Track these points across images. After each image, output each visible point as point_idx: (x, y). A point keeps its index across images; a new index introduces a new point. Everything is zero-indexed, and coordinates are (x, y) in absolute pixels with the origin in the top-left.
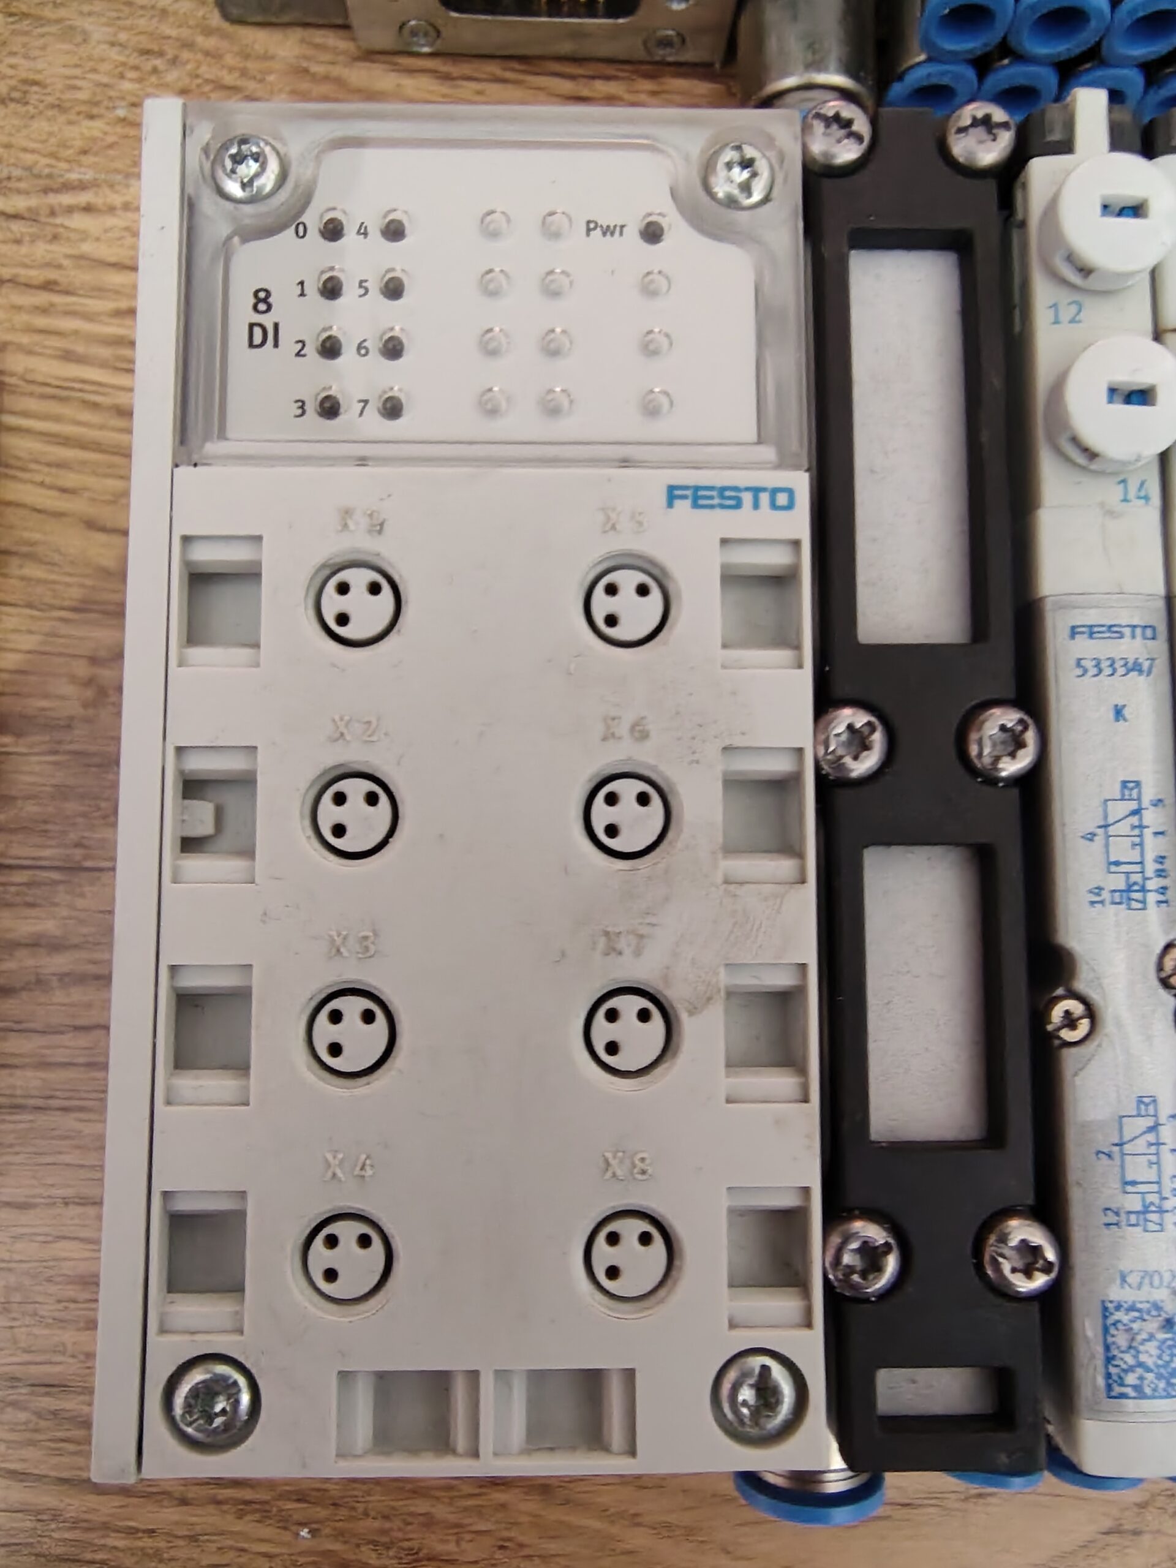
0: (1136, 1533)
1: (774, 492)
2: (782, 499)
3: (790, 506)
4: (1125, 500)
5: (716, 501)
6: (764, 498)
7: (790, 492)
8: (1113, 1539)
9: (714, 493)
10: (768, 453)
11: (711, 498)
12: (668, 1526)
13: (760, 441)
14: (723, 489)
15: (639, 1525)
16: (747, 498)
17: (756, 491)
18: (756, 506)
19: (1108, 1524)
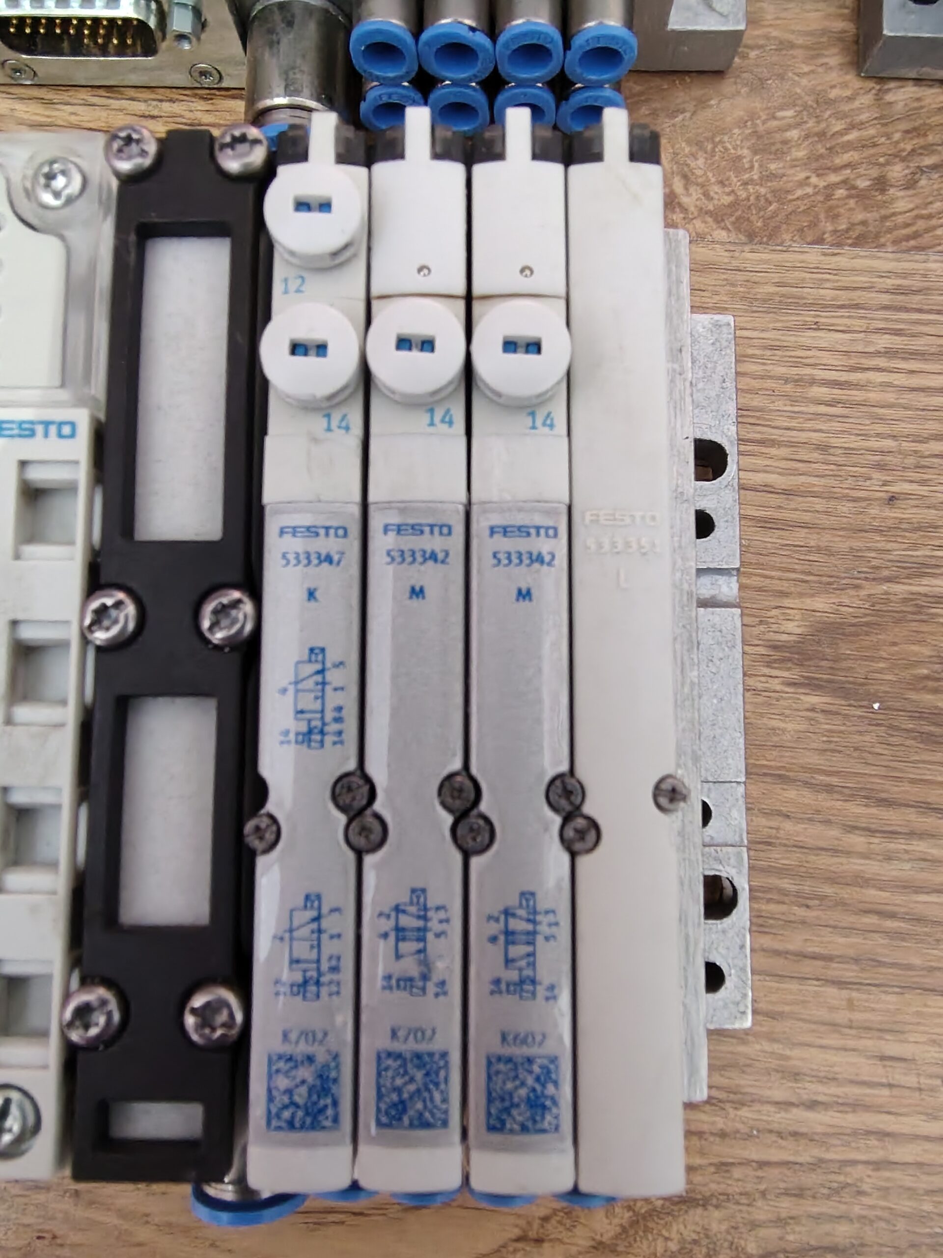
0: (539, 1241)
1: (60, 424)
2: (66, 430)
3: (73, 435)
4: (329, 429)
5: (16, 432)
6: (53, 429)
7: (73, 425)
8: (519, 1245)
9: (14, 426)
10: (64, 395)
11: (11, 429)
12: (170, 1225)
13: (63, 385)
14: (21, 423)
15: (147, 1222)
16: (40, 429)
17: (47, 424)
18: (46, 435)
19: (517, 1232)
